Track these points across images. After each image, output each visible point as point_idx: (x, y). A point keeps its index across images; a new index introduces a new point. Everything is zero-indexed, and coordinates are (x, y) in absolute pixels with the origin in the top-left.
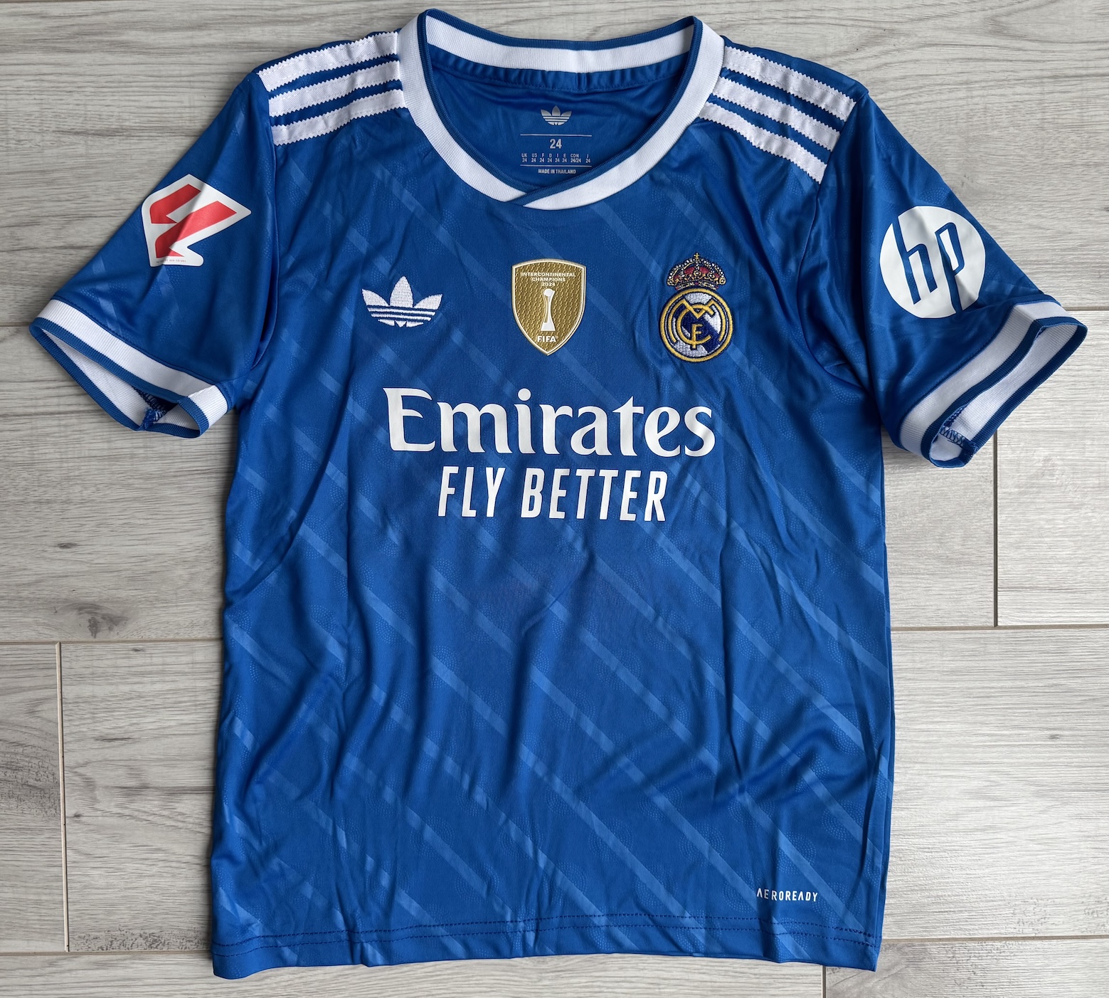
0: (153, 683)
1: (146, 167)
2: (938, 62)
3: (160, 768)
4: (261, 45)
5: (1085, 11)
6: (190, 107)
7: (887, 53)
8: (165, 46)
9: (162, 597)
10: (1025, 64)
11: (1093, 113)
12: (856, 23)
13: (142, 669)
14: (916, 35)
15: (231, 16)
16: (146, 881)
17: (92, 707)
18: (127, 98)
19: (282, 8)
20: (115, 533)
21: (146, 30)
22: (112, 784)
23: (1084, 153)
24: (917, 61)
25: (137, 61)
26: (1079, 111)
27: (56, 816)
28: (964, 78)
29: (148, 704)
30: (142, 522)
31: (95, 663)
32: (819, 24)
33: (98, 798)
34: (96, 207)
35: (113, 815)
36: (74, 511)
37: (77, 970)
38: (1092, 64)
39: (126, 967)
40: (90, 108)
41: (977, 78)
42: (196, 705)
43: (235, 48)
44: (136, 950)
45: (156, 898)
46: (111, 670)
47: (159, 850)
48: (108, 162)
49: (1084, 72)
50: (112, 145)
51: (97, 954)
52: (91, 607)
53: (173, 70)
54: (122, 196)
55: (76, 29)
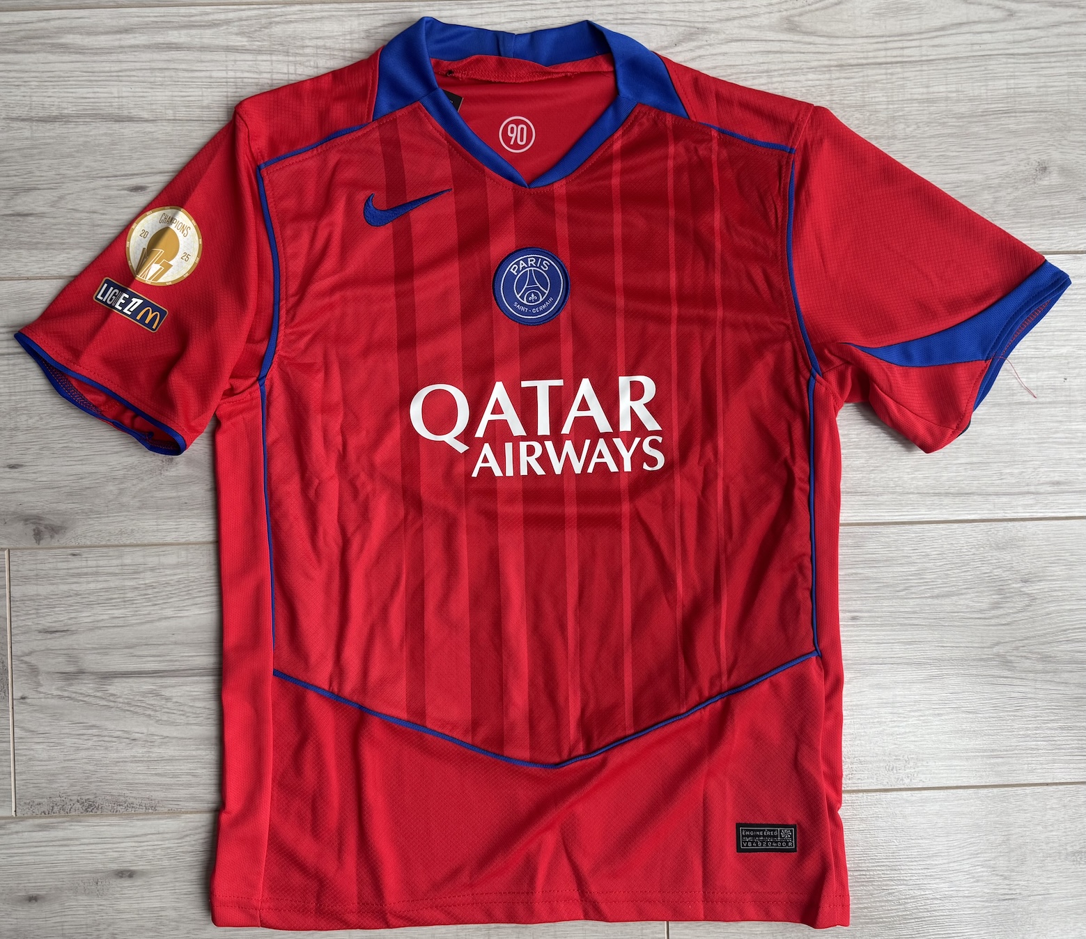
0: (88, 582)
1: (82, 147)
2: (743, 54)
3: (95, 655)
4: (178, 46)
5: (864, 12)
6: (119, 97)
7: (700, 47)
8: (98, 47)
9: (96, 509)
10: (817, 55)
11: (873, 95)
12: (675, 23)
13: (79, 571)
14: (724, 33)
15: (153, 22)
16: (83, 754)
17: (37, 604)
18: (66, 90)
19: (196, 15)
20: (55, 456)
21: (81, 34)
22: (53, 670)
23: (866, 128)
24: (726, 53)
25: (74, 60)
26: (861, 93)
27: (5, 698)
28: (765, 67)
29: (84, 600)
30: (79, 445)
31: (39, 566)
32: (643, 24)
33: (42, 682)
34: (40, 181)
35: (53, 696)
36: (21, 437)
37: (22, 832)
38: (871, 54)
39: (65, 829)
40: (34, 99)
41: (776, 68)
42: (125, 601)
43: (156, 48)
44: (74, 813)
45: (91, 768)
46: (52, 572)
47: (93, 726)
48: (49, 144)
49: (864, 61)
50: (53, 129)
51: (40, 817)
52: (35, 519)
53: (104, 67)
54: (62, 172)
55: (22, 33)
